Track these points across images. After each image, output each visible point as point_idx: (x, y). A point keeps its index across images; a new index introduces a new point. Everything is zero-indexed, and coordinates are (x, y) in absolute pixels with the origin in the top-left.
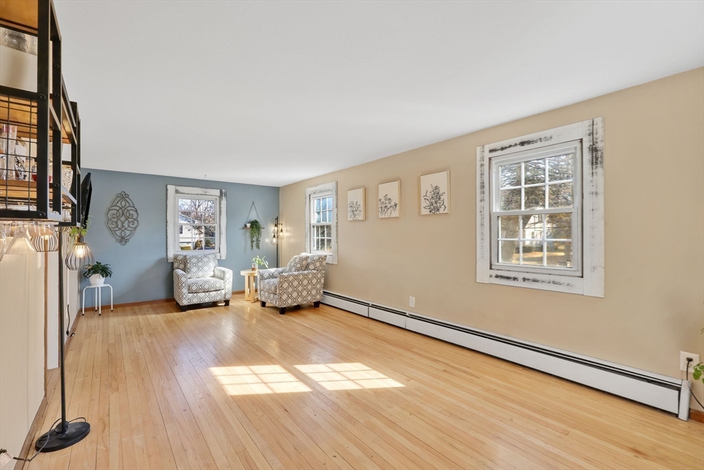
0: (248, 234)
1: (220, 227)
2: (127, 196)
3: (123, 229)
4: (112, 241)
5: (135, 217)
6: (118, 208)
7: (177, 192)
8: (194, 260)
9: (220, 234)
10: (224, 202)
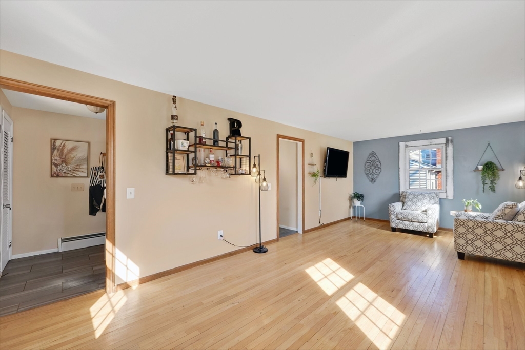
0: (480, 177)
1: (446, 170)
2: (375, 153)
3: (373, 174)
4: (366, 181)
5: (379, 166)
6: (370, 162)
7: (406, 146)
8: (411, 197)
9: (446, 176)
10: (450, 148)
